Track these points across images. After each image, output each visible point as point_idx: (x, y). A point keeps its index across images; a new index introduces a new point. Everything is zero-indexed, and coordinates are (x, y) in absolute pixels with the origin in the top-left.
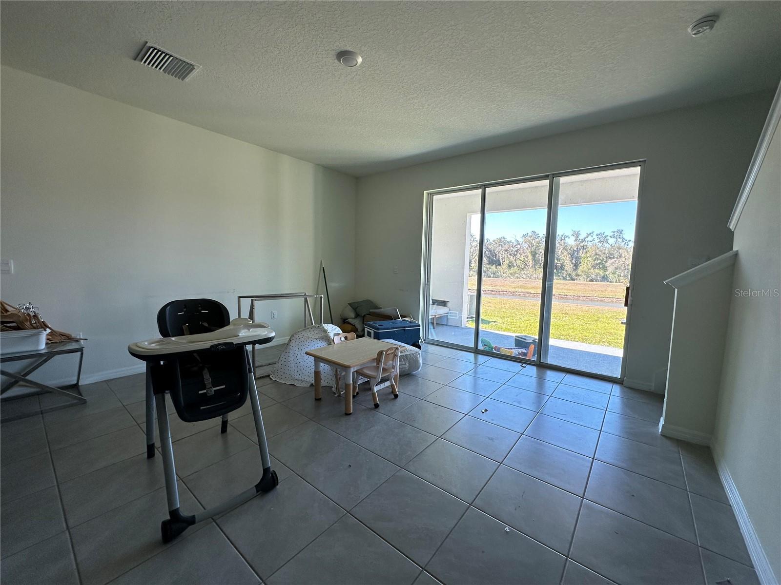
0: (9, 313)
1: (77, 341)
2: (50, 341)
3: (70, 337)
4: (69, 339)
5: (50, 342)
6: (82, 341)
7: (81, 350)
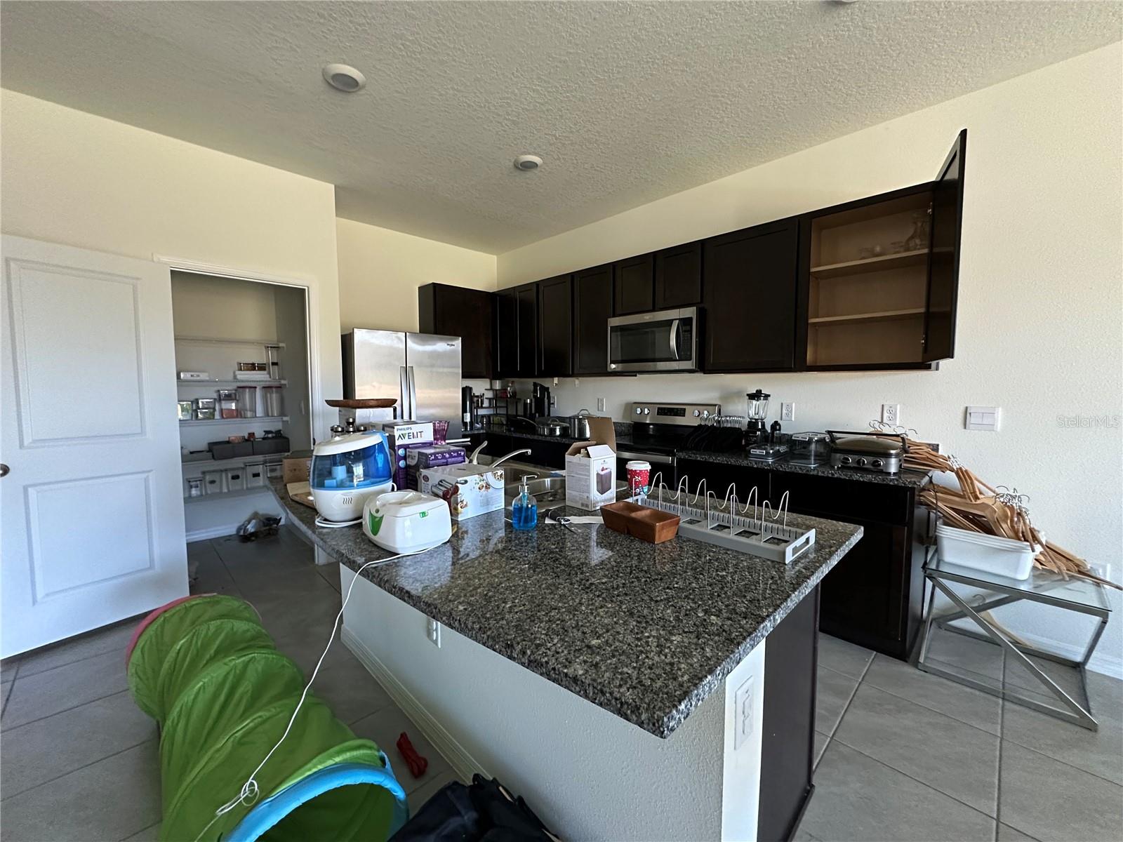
0: (978, 502)
1: (1098, 582)
2: (1041, 564)
3: (1082, 570)
4: (1080, 572)
5: (1040, 567)
6: (1107, 587)
7: (1103, 614)
